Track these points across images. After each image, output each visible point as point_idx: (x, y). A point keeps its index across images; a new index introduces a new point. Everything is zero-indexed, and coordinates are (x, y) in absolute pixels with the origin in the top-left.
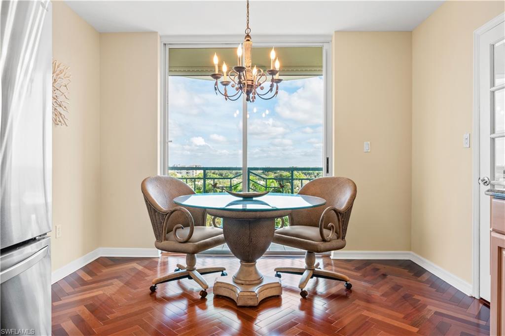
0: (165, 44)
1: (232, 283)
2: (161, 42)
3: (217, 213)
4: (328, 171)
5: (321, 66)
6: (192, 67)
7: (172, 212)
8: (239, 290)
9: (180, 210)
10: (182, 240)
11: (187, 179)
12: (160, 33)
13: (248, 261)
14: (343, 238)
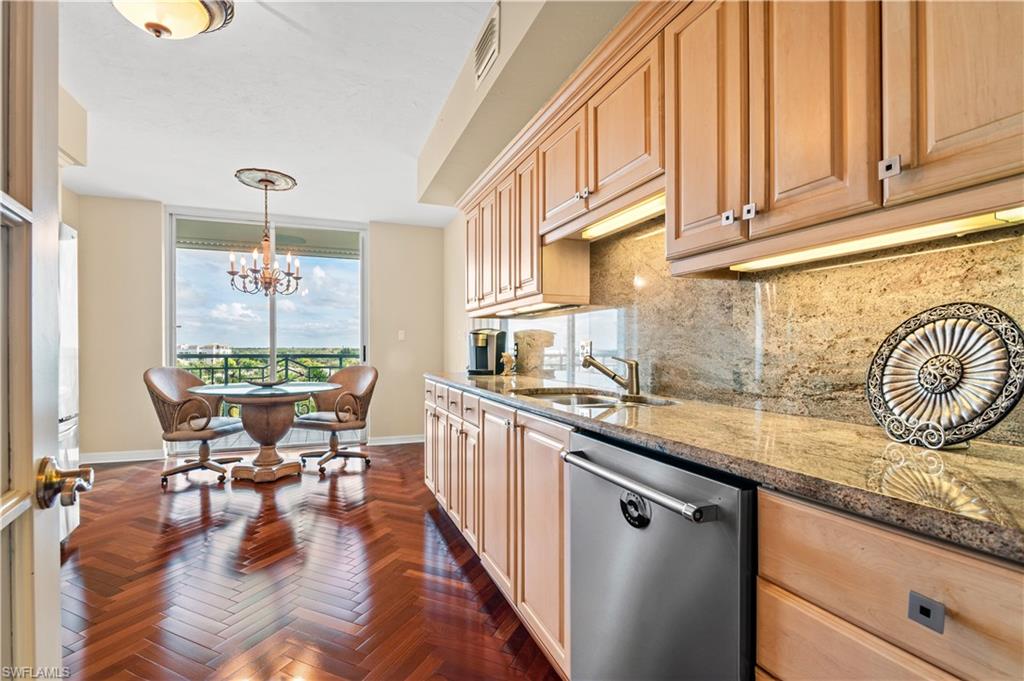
0: (171, 214)
1: (252, 466)
2: (165, 212)
3: (233, 399)
4: (365, 360)
5: (358, 250)
6: (207, 239)
7: (185, 403)
8: (257, 469)
9: (196, 399)
10: (197, 428)
11: (201, 369)
12: (165, 202)
13: (267, 444)
14: (364, 419)
